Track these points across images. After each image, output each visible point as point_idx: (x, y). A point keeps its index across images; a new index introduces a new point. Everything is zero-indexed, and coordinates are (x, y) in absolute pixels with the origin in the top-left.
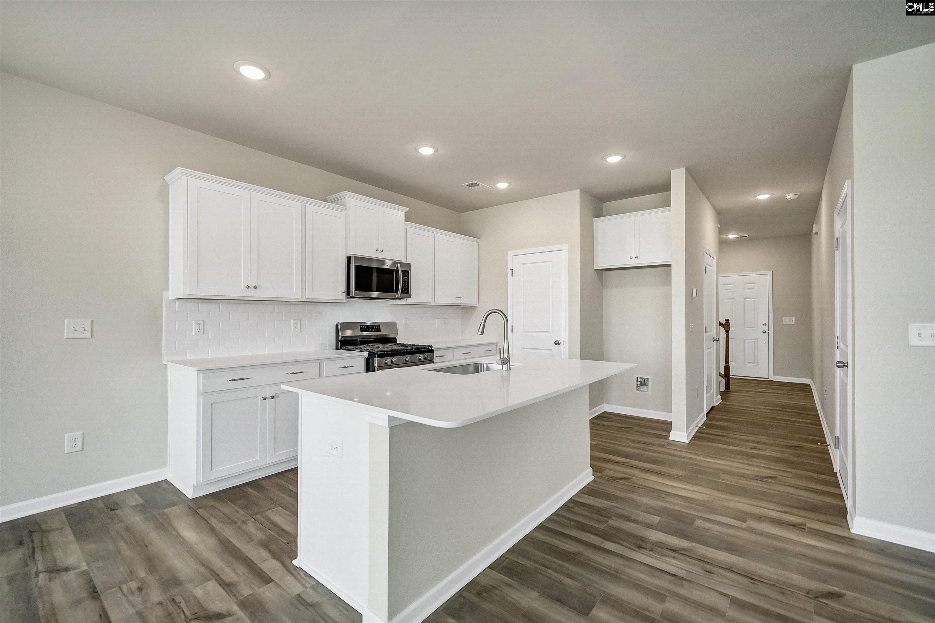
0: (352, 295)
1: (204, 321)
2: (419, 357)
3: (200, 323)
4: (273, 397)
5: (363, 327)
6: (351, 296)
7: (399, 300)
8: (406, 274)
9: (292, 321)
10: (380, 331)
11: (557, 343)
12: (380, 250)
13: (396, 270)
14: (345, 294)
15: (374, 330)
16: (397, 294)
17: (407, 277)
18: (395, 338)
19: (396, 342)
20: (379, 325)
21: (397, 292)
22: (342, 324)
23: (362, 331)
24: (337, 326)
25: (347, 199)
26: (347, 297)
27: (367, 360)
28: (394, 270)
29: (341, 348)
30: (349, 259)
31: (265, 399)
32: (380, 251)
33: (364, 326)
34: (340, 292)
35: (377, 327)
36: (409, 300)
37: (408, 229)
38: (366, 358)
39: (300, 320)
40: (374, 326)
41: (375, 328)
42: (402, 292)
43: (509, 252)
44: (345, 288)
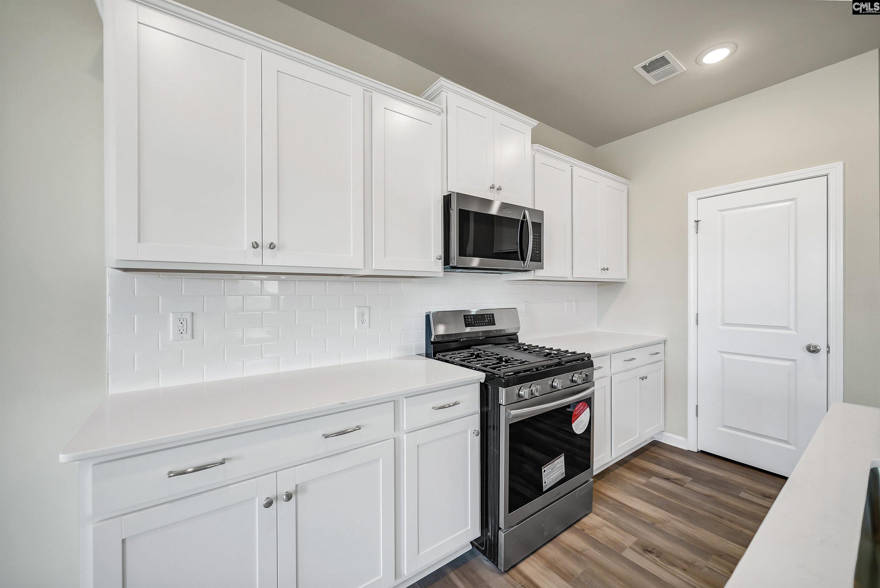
0: (454, 262)
1: (193, 313)
2: (572, 377)
3: (183, 317)
4: (289, 497)
5: (468, 319)
6: (451, 265)
7: (524, 273)
8: (538, 227)
9: (356, 309)
10: (495, 325)
11: (813, 350)
12: (497, 186)
13: (522, 220)
14: (441, 263)
15: (485, 322)
16: (524, 263)
17: (538, 234)
18: (515, 334)
19: (518, 341)
20: (493, 314)
21: (523, 259)
22: (437, 314)
23: (467, 325)
24: (428, 317)
25: (443, 95)
26: (445, 269)
27: (484, 387)
28: (520, 220)
29: (435, 356)
30: (447, 200)
31: (269, 504)
32: (496, 188)
33: (471, 317)
34: (433, 258)
35: (490, 317)
36: (539, 274)
37: (537, 156)
38: (481, 383)
39: (370, 308)
40: (486, 316)
41: (486, 319)
42: (531, 260)
43: (690, 194)
44: (440, 252)
